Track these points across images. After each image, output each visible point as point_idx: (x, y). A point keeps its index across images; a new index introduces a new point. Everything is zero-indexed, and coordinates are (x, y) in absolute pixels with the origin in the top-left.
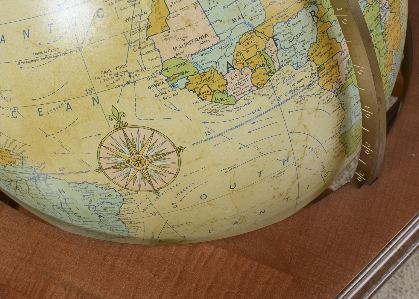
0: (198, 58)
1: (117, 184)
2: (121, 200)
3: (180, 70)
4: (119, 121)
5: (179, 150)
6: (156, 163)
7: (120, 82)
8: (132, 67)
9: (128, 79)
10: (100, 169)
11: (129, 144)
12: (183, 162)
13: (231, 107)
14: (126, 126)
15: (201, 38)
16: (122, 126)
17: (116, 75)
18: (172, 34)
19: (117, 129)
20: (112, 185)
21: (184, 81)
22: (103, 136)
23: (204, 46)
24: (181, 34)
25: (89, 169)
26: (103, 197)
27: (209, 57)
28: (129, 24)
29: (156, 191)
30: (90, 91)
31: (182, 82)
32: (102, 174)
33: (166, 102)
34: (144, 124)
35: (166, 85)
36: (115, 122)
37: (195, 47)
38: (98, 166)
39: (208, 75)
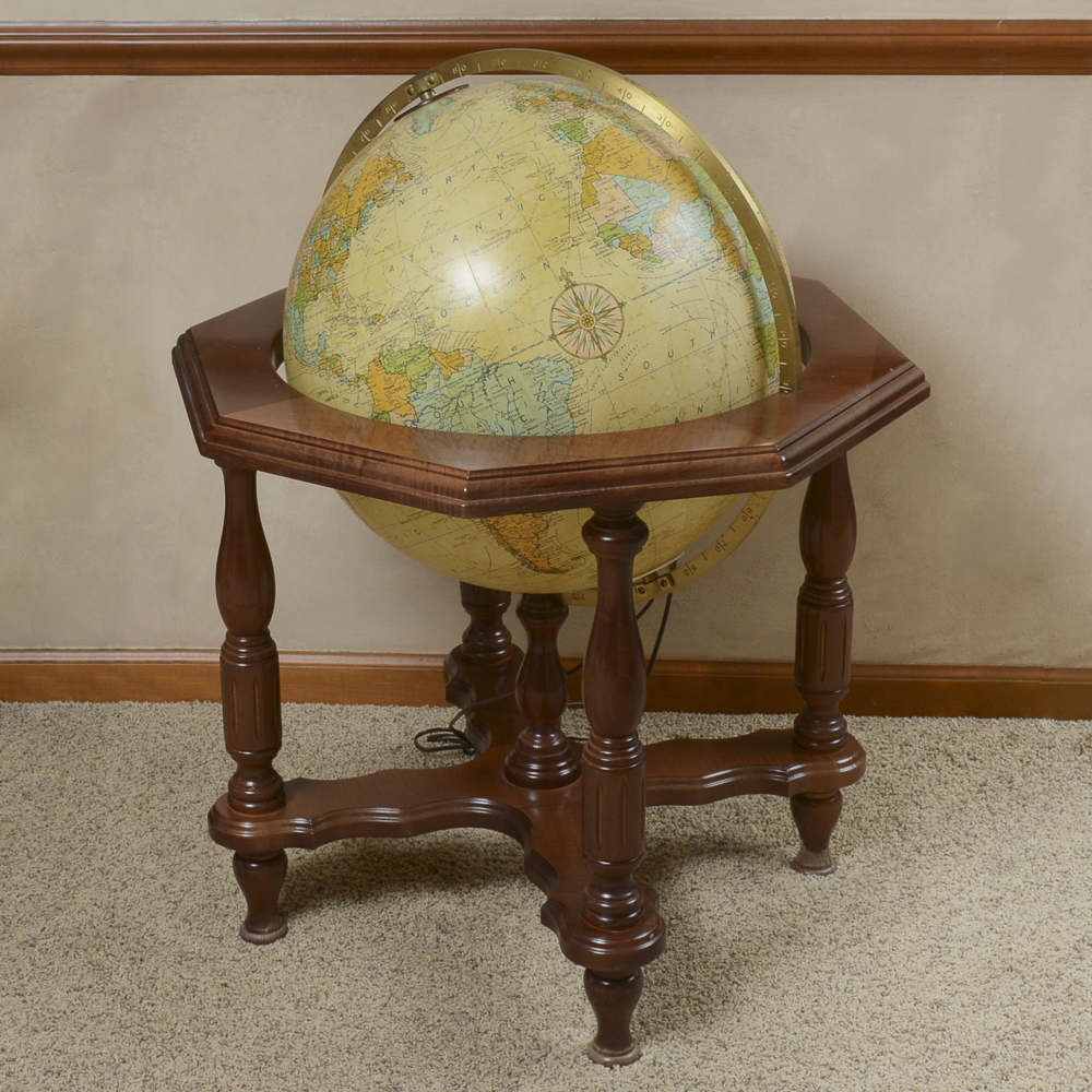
0: (626, 223)
1: (568, 352)
2: (572, 375)
3: (613, 233)
4: (568, 281)
5: (621, 305)
6: (603, 321)
7: (566, 246)
8: (574, 233)
9: (573, 243)
10: (553, 337)
11: (579, 302)
12: (626, 319)
13: (658, 265)
14: (574, 285)
15: (625, 208)
16: (571, 285)
17: (562, 241)
18: (602, 206)
19: (567, 289)
20: (565, 355)
21: (618, 241)
22: (554, 298)
23: (628, 215)
24: (609, 206)
25: (542, 339)
26: (554, 374)
27: (634, 223)
28: (566, 202)
29: (603, 357)
30: (540, 258)
31: (616, 242)
32: (554, 341)
33: (606, 259)
34: (590, 281)
35: (604, 245)
36: (564, 282)
37: (621, 215)
38: (551, 334)
39: (636, 236)
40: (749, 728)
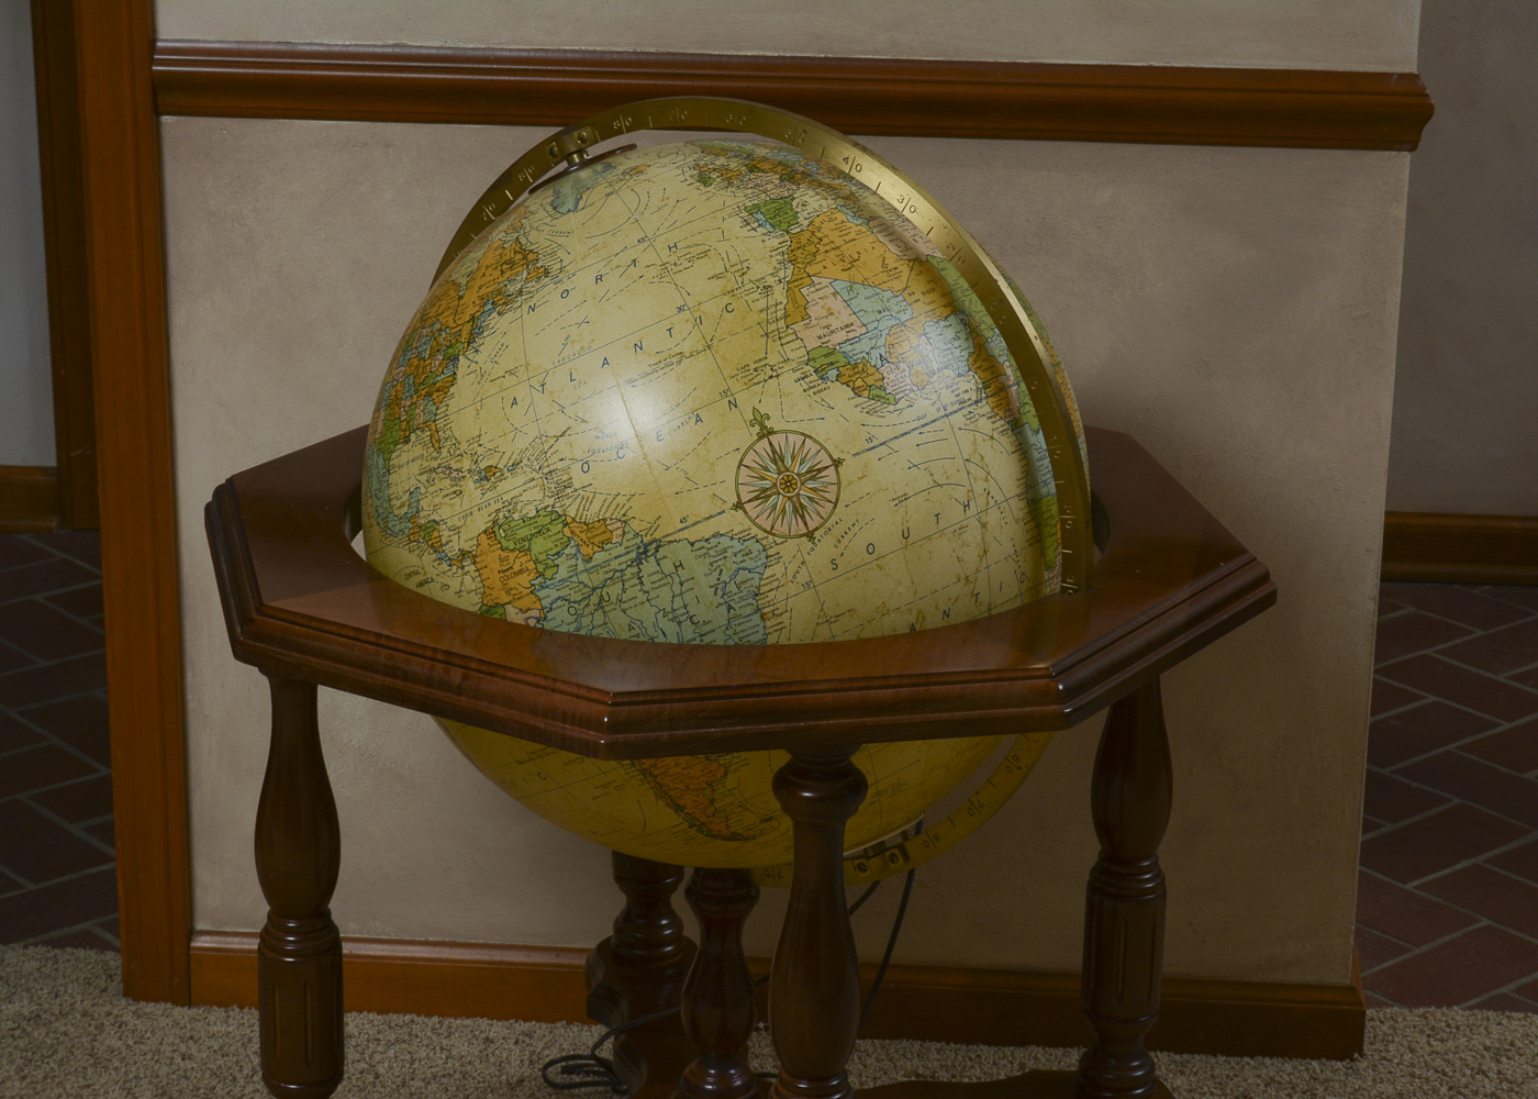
0: (847, 348)
1: (760, 527)
2: (764, 560)
3: (828, 360)
4: (763, 427)
5: (837, 463)
6: (810, 484)
7: (761, 378)
8: (773, 359)
9: (771, 373)
10: (739, 506)
11: (777, 457)
12: (844, 483)
13: (891, 408)
14: (771, 432)
15: (847, 326)
16: (766, 433)
17: (756, 370)
18: (814, 322)
19: (760, 438)
20: (755, 531)
21: (835, 372)
22: (743, 450)
23: (851, 335)
24: (824, 322)
25: (724, 507)
26: (739, 558)
27: (858, 347)
28: (763, 315)
29: (810, 535)
30: (725, 393)
31: (833, 373)
32: (740, 512)
33: (817, 398)
34: (793, 427)
35: (815, 377)
36: (757, 428)
37: (841, 336)
38: (735, 500)
39: (861, 366)
40: (1022, 1066)
